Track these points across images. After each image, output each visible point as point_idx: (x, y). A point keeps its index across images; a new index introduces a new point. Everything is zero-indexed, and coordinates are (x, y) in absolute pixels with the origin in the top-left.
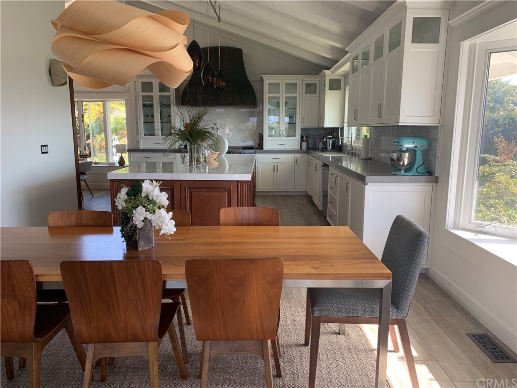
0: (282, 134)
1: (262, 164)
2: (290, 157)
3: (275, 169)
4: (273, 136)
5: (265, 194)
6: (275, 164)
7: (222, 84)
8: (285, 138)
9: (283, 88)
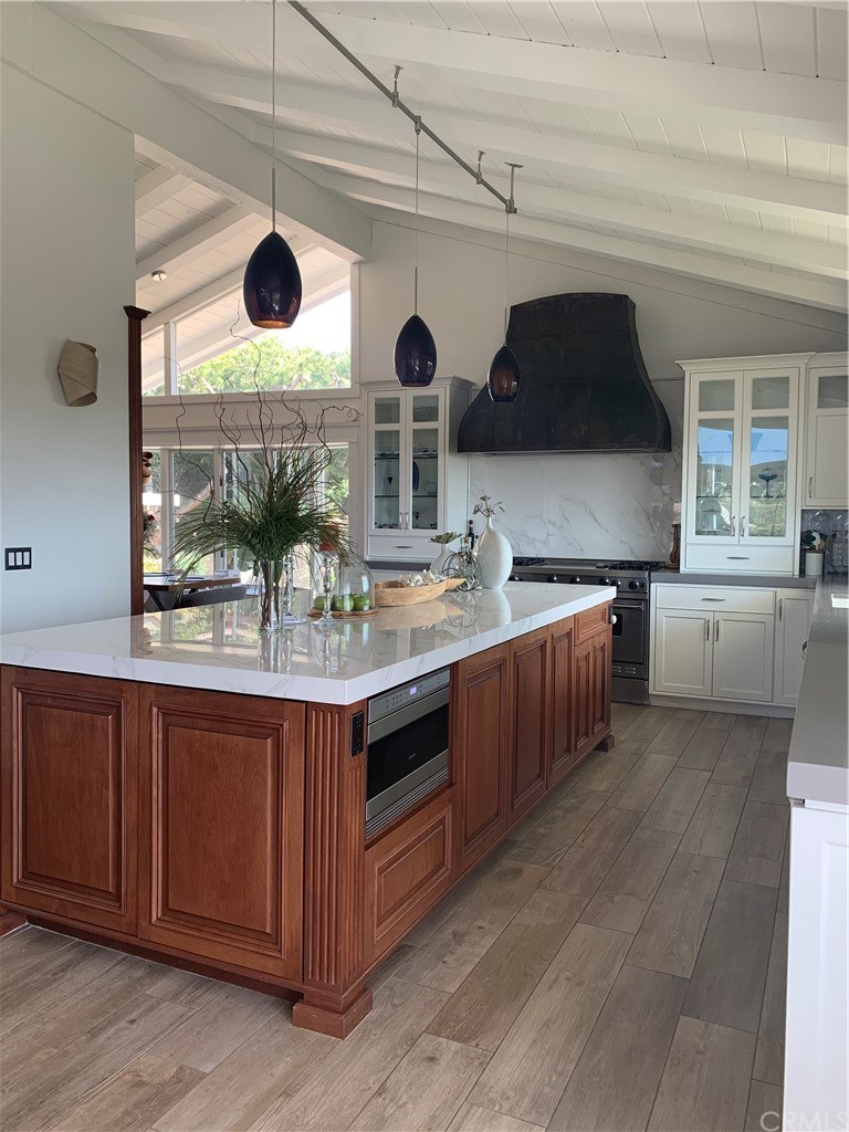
0: (741, 525)
1: (671, 613)
2: (761, 597)
3: (710, 631)
4: (715, 533)
5: (676, 705)
6: (709, 616)
7: (509, 385)
8: (747, 539)
9: (743, 394)
